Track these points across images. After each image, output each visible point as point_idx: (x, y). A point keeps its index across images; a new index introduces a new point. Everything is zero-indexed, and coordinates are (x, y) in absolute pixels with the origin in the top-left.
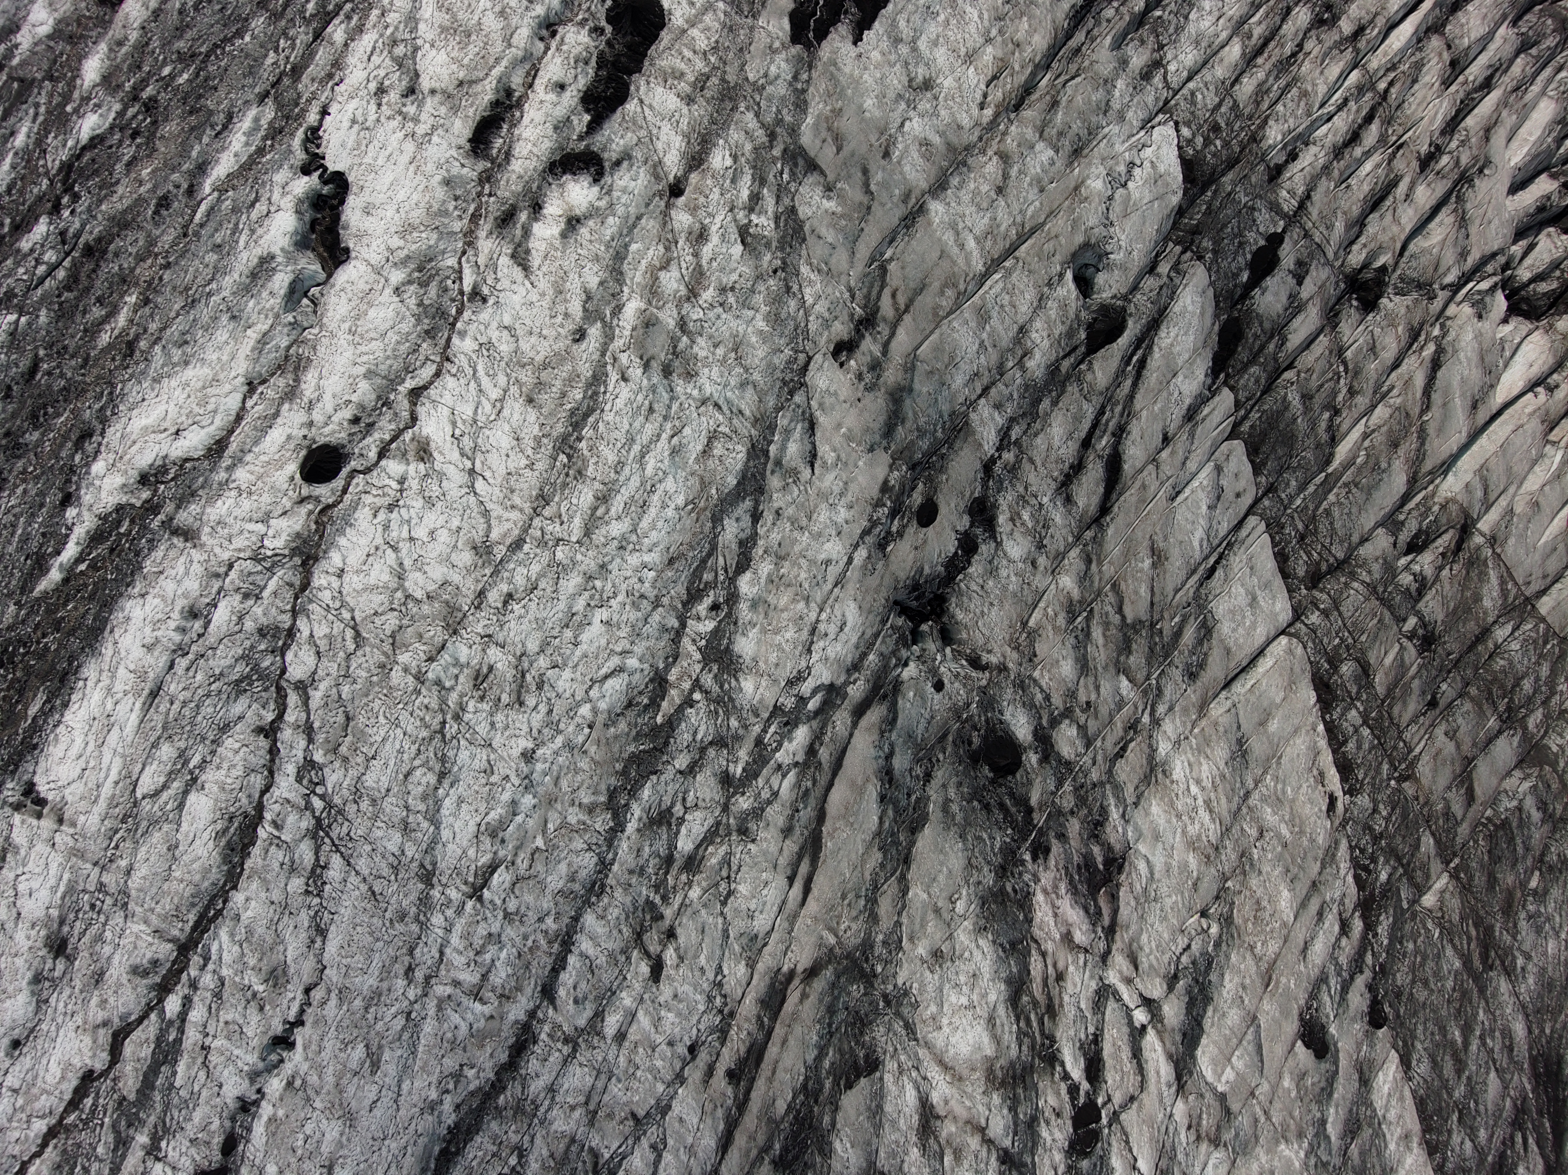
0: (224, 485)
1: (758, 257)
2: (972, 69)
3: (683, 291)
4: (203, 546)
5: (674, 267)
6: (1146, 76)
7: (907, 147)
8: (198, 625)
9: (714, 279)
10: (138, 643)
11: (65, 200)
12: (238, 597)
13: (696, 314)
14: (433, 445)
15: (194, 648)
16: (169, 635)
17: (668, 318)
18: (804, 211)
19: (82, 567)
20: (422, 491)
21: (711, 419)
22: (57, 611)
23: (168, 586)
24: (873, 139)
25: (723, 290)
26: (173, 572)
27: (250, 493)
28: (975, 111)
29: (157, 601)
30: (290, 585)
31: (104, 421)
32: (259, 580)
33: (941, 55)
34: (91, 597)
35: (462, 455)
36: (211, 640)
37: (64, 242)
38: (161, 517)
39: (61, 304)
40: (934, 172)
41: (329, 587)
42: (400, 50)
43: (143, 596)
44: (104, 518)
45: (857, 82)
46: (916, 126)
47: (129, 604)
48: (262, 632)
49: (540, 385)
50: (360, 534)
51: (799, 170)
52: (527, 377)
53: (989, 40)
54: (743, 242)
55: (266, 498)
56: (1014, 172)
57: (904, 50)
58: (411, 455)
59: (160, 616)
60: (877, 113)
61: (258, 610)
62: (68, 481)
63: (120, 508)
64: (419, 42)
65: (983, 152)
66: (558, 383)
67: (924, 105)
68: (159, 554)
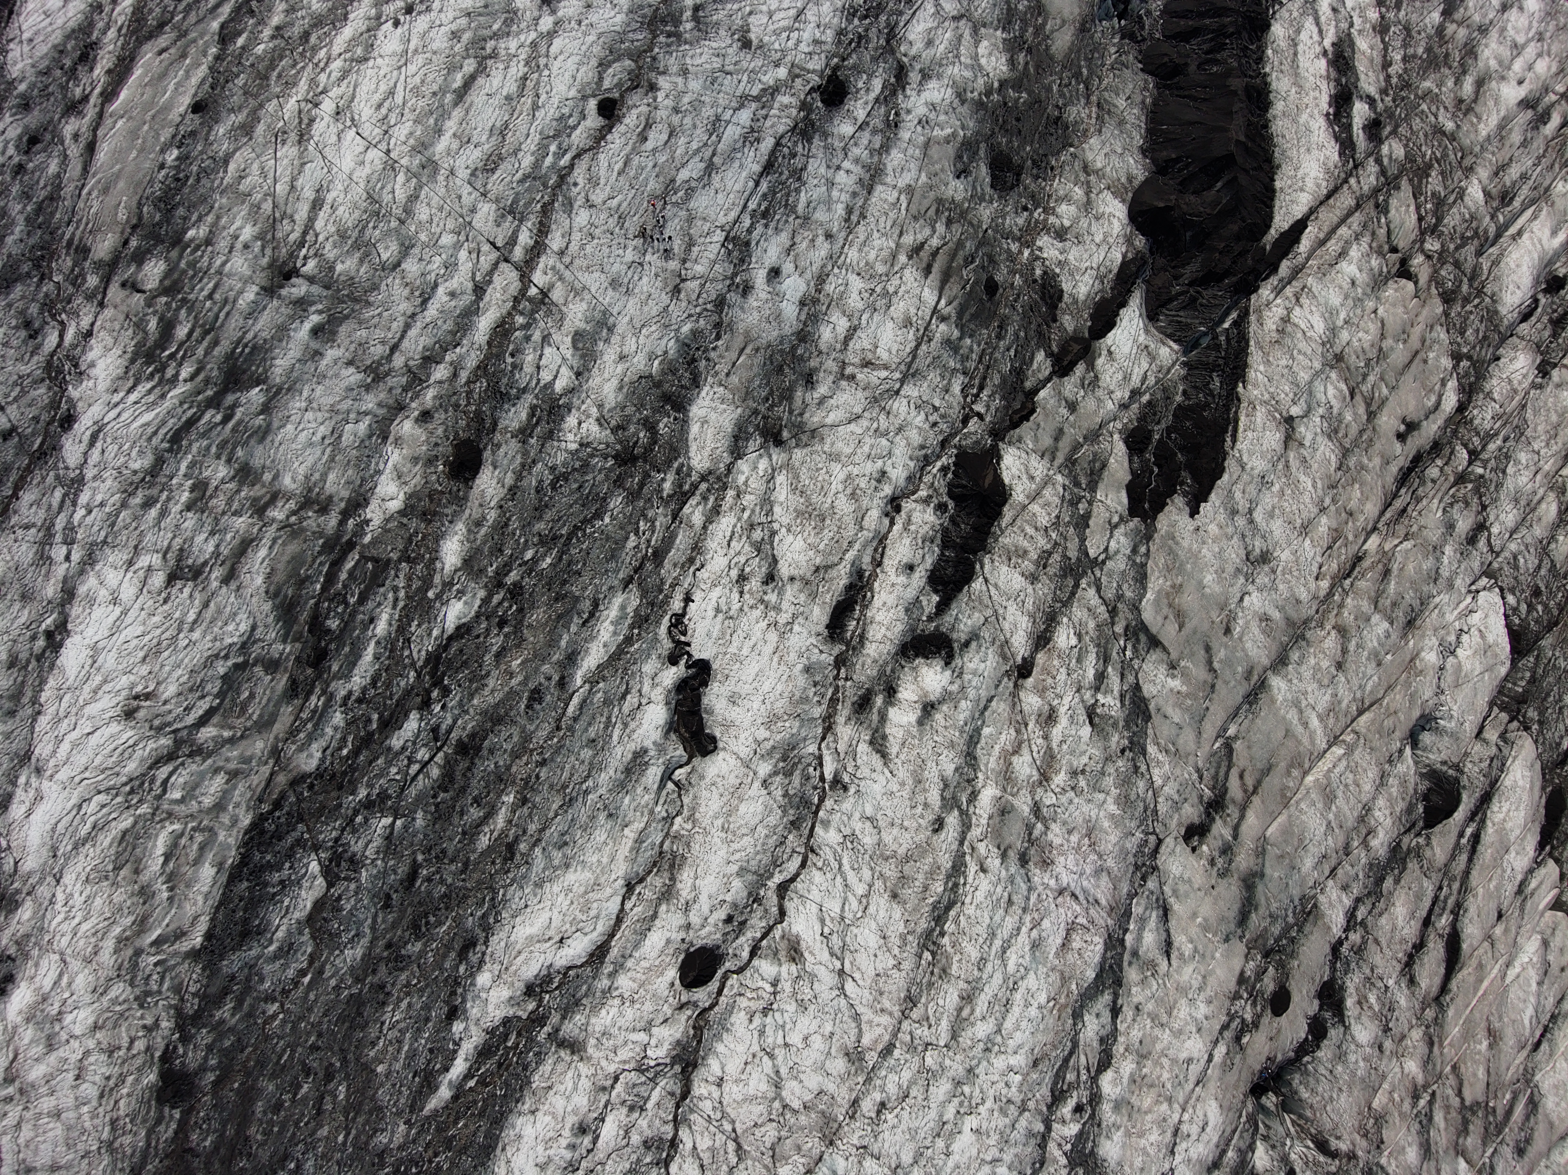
0: (607, 992)
1: (1106, 738)
2: (1308, 542)
3: (1036, 776)
4: (589, 1059)
5: (1025, 750)
6: (1472, 540)
7: (1247, 623)
8: (587, 1141)
9: (1065, 762)
10: (531, 1163)
11: (435, 694)
12: (624, 1110)
13: (1049, 799)
14: (803, 944)
15: (584, 1164)
16: (561, 1153)
17: (1023, 805)
18: (1148, 690)
19: (472, 1083)
20: (795, 993)
21: (1068, 910)
22: (448, 1128)
23: (557, 1102)
24: (1214, 615)
25: (1074, 773)
26: (562, 1088)
27: (633, 1002)
28: (1312, 585)
29: (548, 1118)
30: (672, 1094)
31: (488, 931)
32: (643, 1091)
33: (1277, 528)
34: (482, 1114)
35: (832, 954)
36: (600, 1155)
37: (436, 739)
38: (547, 1029)
39: (437, 805)
40: (1275, 648)
41: (710, 1097)
42: (757, 535)
43: (533, 1112)
44: (491, 1032)
45: (1196, 556)
46: (1255, 601)
47: (520, 1121)
48: (647, 1144)
49: (903, 878)
50: (739, 1040)
51: (1142, 646)
52: (890, 870)
53: (1323, 510)
54: (1091, 723)
55: (648, 1007)
56: (1352, 646)
57: (1241, 521)
58: (782, 954)
59: (552, 1134)
60: (1217, 589)
61: (643, 1123)
62: (453, 993)
63: (506, 1021)
64: (776, 526)
65: (1322, 626)
66: (920, 877)
67: (1262, 579)
68: (546, 1067)
